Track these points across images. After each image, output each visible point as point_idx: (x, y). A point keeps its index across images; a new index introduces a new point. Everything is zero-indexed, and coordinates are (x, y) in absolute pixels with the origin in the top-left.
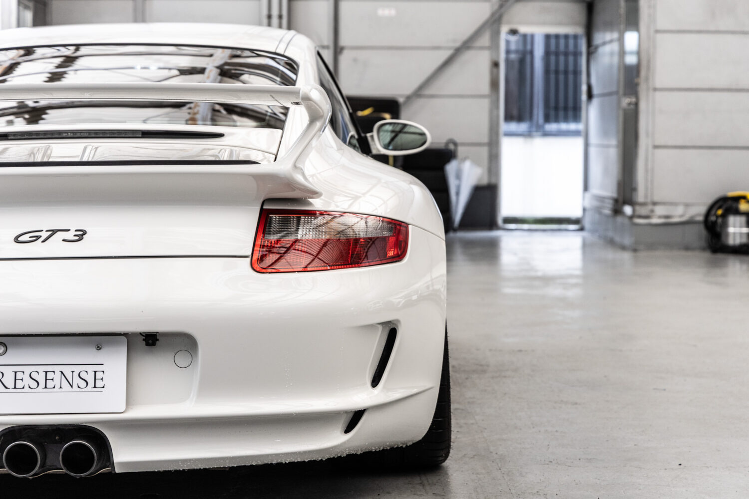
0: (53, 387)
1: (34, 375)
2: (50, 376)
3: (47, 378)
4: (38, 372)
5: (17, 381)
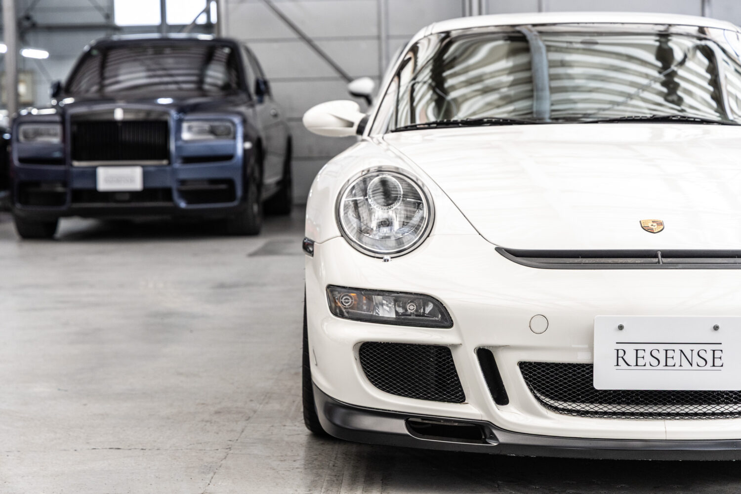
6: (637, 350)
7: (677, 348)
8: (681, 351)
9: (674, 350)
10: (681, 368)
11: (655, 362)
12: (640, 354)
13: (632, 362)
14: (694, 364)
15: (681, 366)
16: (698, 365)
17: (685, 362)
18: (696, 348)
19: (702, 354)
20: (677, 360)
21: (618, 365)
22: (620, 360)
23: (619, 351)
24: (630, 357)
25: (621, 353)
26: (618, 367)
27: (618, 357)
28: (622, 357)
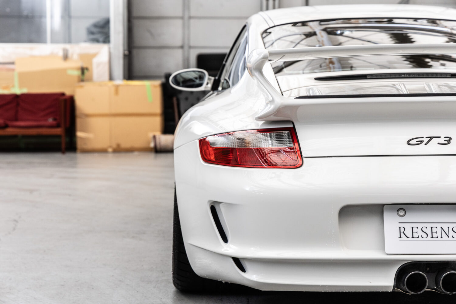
0: (437, 237)
1: (424, 229)
2: (434, 230)
3: (433, 231)
4: (427, 228)
5: (414, 233)
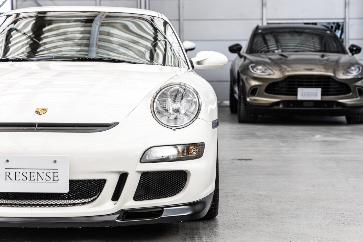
6: (16, 172)
7: (36, 171)
8: (38, 173)
9: (34, 173)
10: (38, 181)
11: (25, 178)
12: (17, 174)
13: (13, 178)
14: (44, 179)
15: (37, 180)
16: (46, 180)
17: (39, 178)
18: (45, 171)
19: (48, 174)
20: (36, 177)
21: (6, 180)
22: (7, 177)
23: (7, 173)
24: (12, 176)
25: (8, 174)
26: (6, 181)
27: (6, 176)
28: (8, 176)
